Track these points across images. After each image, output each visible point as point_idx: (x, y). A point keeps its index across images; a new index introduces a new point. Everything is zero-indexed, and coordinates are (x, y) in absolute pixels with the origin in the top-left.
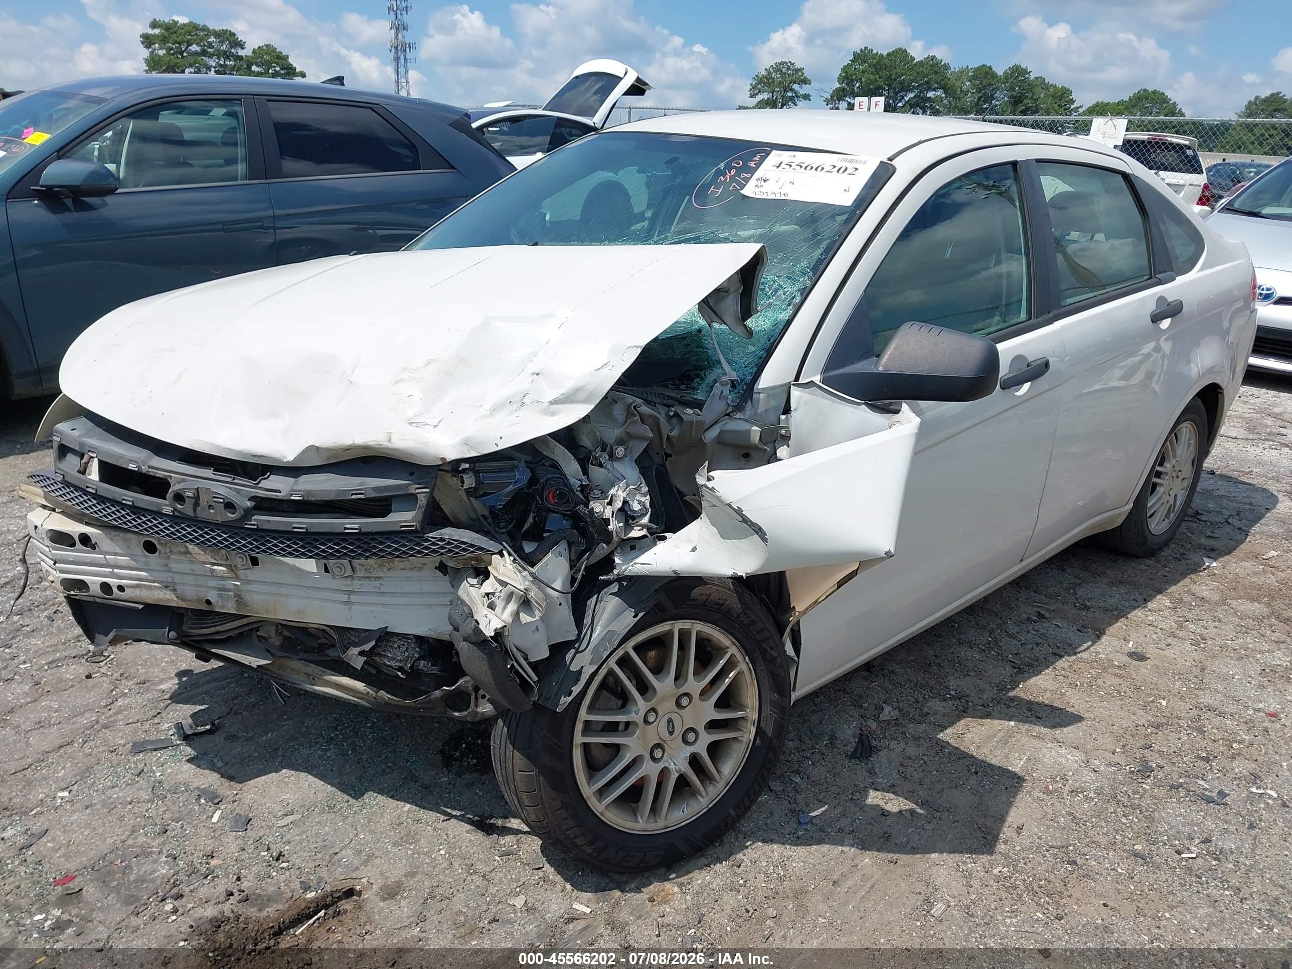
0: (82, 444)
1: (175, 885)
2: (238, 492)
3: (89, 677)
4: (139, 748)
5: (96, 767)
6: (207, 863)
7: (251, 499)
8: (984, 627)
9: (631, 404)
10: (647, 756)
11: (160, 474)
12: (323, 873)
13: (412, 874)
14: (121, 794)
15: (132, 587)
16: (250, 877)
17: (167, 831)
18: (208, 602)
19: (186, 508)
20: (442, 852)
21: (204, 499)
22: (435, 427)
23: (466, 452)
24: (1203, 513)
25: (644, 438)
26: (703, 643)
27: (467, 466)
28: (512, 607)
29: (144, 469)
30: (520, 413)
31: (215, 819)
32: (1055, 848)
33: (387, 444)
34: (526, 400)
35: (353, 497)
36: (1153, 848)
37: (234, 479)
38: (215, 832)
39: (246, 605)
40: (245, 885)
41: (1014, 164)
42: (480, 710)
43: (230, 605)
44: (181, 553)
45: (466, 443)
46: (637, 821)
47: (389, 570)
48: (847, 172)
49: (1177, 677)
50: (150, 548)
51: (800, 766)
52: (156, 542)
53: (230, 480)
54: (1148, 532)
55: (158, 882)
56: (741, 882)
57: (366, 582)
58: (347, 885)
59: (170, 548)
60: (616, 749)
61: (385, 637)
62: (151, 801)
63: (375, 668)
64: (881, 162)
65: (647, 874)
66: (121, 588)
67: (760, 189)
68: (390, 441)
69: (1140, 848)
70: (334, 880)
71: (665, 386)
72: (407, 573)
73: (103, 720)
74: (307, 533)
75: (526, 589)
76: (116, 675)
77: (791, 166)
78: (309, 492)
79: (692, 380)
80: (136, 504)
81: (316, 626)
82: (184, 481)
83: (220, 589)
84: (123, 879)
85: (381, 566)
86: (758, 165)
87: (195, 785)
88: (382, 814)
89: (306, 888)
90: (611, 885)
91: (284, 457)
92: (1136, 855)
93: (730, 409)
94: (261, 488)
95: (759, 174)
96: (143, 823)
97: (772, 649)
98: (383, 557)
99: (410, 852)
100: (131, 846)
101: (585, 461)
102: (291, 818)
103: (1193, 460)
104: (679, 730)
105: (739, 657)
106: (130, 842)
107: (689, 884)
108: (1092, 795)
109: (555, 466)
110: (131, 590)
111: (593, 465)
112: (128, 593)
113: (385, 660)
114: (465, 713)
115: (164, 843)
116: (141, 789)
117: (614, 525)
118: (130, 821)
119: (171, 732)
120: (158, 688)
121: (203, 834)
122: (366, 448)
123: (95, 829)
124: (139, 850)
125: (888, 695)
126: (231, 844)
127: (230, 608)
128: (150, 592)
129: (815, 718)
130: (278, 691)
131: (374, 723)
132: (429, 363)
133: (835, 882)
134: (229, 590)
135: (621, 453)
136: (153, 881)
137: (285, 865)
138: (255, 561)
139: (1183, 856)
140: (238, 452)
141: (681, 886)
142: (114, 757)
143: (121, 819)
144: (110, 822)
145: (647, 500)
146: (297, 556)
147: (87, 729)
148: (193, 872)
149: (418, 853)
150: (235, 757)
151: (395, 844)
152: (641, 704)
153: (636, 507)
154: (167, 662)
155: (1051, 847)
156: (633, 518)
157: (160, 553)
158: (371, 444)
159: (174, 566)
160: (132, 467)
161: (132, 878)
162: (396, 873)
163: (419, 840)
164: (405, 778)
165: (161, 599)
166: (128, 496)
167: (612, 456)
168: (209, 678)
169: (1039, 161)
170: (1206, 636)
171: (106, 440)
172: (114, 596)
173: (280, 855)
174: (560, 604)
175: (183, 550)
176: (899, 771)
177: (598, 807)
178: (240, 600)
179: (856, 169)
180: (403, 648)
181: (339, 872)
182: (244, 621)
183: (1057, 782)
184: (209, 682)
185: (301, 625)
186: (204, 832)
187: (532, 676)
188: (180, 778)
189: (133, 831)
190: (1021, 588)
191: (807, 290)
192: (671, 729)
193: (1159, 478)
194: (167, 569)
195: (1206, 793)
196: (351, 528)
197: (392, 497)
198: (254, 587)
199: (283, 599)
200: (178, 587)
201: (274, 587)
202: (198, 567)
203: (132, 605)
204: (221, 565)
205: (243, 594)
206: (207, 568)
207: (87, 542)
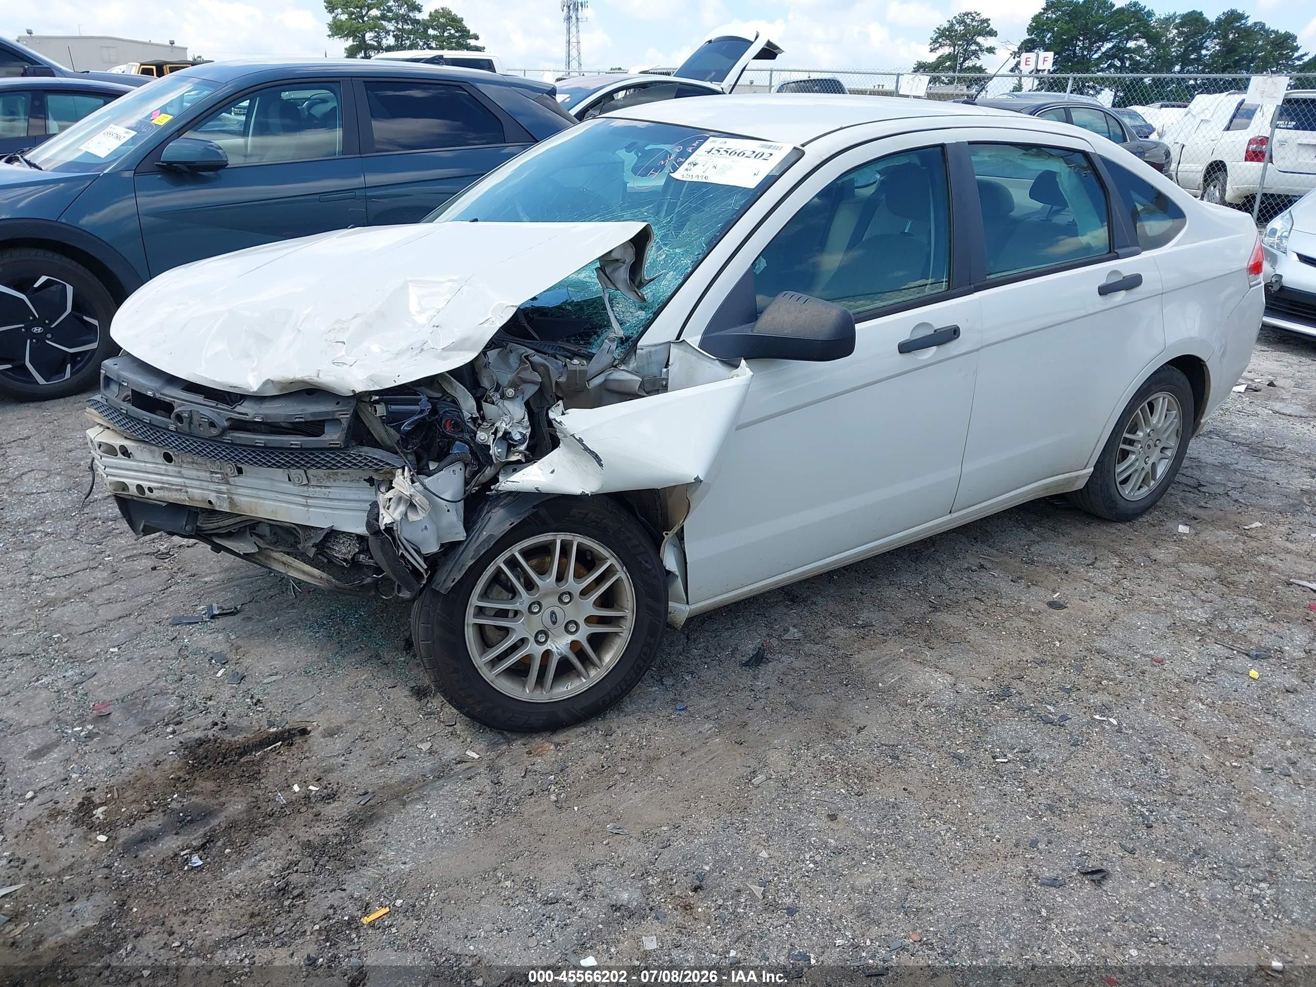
0: (119, 376)
1: (178, 715)
2: (219, 414)
3: (154, 569)
4: (177, 622)
5: (143, 633)
6: (205, 703)
7: (229, 419)
8: (921, 573)
9: (522, 354)
10: (532, 639)
11: (168, 399)
12: (287, 717)
13: (351, 722)
14: (156, 652)
15: (158, 489)
16: (233, 715)
17: (182, 679)
18: (210, 502)
19: (184, 426)
20: (380, 709)
21: (196, 418)
22: (351, 366)
23: (371, 386)
24: (1205, 484)
25: (534, 383)
26: (583, 553)
27: (377, 398)
28: (402, 508)
29: (158, 395)
30: (419, 357)
31: (219, 675)
32: (886, 746)
33: (316, 379)
34: (425, 347)
35: (297, 420)
36: (974, 752)
37: (217, 404)
38: (217, 683)
39: (236, 506)
40: (228, 719)
41: (942, 146)
42: (401, 595)
43: (225, 505)
44: (189, 463)
45: (371, 379)
46: (524, 690)
47: (335, 481)
48: (763, 157)
49: (1084, 624)
50: (168, 458)
51: (696, 668)
52: (171, 454)
53: (214, 405)
54: (1118, 496)
55: (167, 712)
56: (607, 747)
57: (317, 489)
58: (303, 725)
59: (181, 458)
60: (506, 631)
61: (332, 534)
62: (176, 659)
63: (327, 558)
64: (795, 148)
65: (534, 736)
66: (150, 490)
67: (688, 172)
68: (318, 376)
69: (962, 751)
70: (294, 720)
71: (568, 341)
72: (348, 484)
73: (156, 600)
74: (265, 447)
75: (411, 495)
76: (175, 569)
77: (719, 151)
78: (266, 416)
79: (590, 336)
80: (152, 423)
81: (288, 525)
82: (183, 405)
83: (217, 492)
84: (142, 709)
85: (328, 477)
86: (694, 151)
87: (211, 650)
88: (343, 680)
89: (271, 725)
90: (502, 740)
91: (250, 388)
92: (956, 756)
93: (617, 362)
94: (235, 412)
95: (691, 159)
96: (166, 673)
97: (646, 562)
98: (319, 468)
99: (355, 707)
100: (154, 688)
101: (480, 398)
102: (274, 678)
103: (1178, 431)
104: (562, 622)
105: (618, 567)
106: (154, 685)
107: (564, 744)
108: (943, 710)
109: (455, 401)
110: (157, 491)
111: (487, 402)
112: (156, 494)
113: (334, 553)
114: (391, 596)
115: (178, 687)
116: (171, 649)
117: (494, 451)
118: (158, 671)
119: (204, 612)
120: (203, 580)
121: (208, 684)
122: (303, 382)
123: (130, 675)
124: (158, 691)
125: (800, 621)
126: (226, 692)
127: (225, 507)
128: (170, 494)
129: (726, 634)
130: (294, 588)
131: (361, 615)
132: (356, 316)
133: (683, 753)
134: (224, 493)
135: (510, 393)
136: (163, 711)
137: (260, 709)
138: (240, 471)
139: (997, 760)
140: (220, 384)
141: (557, 745)
142: (157, 627)
143: (152, 669)
144: (143, 671)
145: (527, 432)
146: (270, 466)
147: (143, 606)
148: (193, 708)
149: (361, 708)
150: (245, 633)
151: (346, 701)
152: (525, 597)
153: (517, 437)
154: (214, 562)
155: (882, 745)
156: (515, 446)
157: (175, 463)
158: (306, 378)
159: (184, 471)
160: (150, 393)
161: (148, 708)
162: (338, 719)
163: (365, 699)
164: (371, 657)
165: (178, 499)
166: (147, 416)
167: (503, 397)
168: (243, 575)
169: (970, 143)
170: (1135, 592)
171: (135, 373)
172: (146, 496)
173: (259, 700)
174: (448, 511)
175: (191, 460)
176: (779, 678)
177: (490, 676)
178: (232, 502)
179: (771, 154)
180: (347, 544)
181: (298, 717)
182: (238, 519)
183: (917, 697)
184: (242, 578)
185: (278, 523)
186: (208, 683)
187: (422, 566)
188: (202, 644)
189: (158, 678)
190: (977, 542)
191: (698, 262)
192: (554, 620)
193: (1132, 445)
194: (180, 475)
195: (1050, 716)
196: (295, 444)
197: (324, 421)
198: (241, 491)
199: (262, 501)
200: (189, 490)
201: (254, 492)
202: (202, 474)
203: (158, 503)
204: (216, 473)
205: (234, 497)
206: (208, 474)
207: (125, 452)
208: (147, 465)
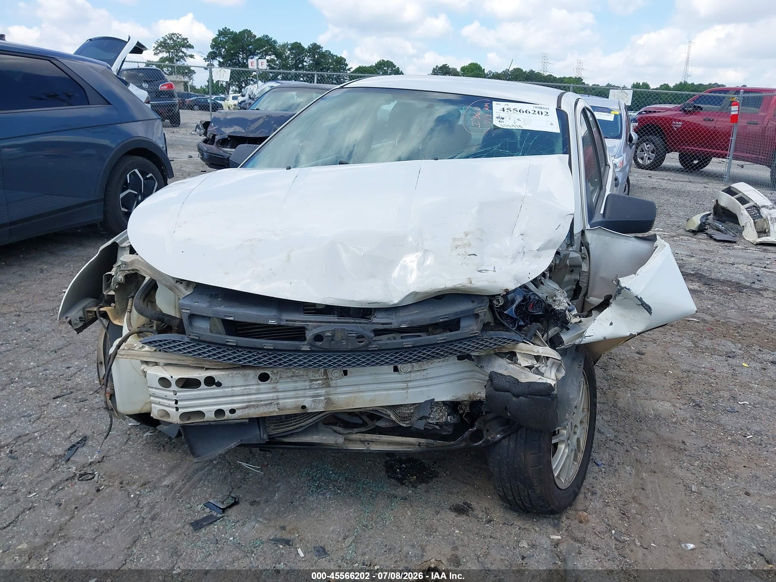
2: (363, 328)
4: (198, 526)
7: (371, 331)
13: (456, 549)
15: (242, 408)
18: (304, 407)
21: (338, 336)
29: (283, 323)
30: (526, 258)
33: (469, 285)
34: (525, 251)
35: (441, 320)
39: (333, 404)
43: (320, 406)
44: (288, 377)
48: (543, 113)
50: (264, 378)
52: (269, 373)
53: (353, 321)
57: (418, 373)
58: (426, 566)
59: (280, 375)
64: (557, 110)
66: (232, 411)
68: (471, 283)
70: (416, 566)
72: (441, 364)
74: (395, 349)
76: (117, 484)
77: (511, 111)
82: (320, 326)
83: (313, 396)
85: (428, 362)
86: (491, 109)
91: (391, 301)
94: (375, 324)
99: (440, 537)
101: (535, 283)
104: (573, 428)
110: (241, 411)
111: (540, 284)
112: (238, 414)
113: (429, 420)
114: (481, 442)
128: (256, 410)
132: (467, 234)
134: (320, 396)
138: (345, 373)
140: (360, 302)
149: (445, 536)
156: (570, 312)
157: (271, 380)
158: (458, 286)
159: (280, 386)
160: (272, 322)
162: (444, 550)
165: (265, 413)
166: (268, 343)
172: (225, 418)
175: (291, 375)
177: (555, 478)
178: (328, 402)
180: (439, 411)
181: (415, 561)
182: (321, 415)
186: (303, 564)
194: (274, 390)
196: (441, 340)
197: (460, 318)
198: (340, 390)
199: (361, 394)
200: (281, 401)
201: (355, 388)
202: (300, 385)
203: (239, 421)
204: (318, 380)
205: (331, 397)
206: (307, 383)
207: (210, 381)
208: (235, 389)
